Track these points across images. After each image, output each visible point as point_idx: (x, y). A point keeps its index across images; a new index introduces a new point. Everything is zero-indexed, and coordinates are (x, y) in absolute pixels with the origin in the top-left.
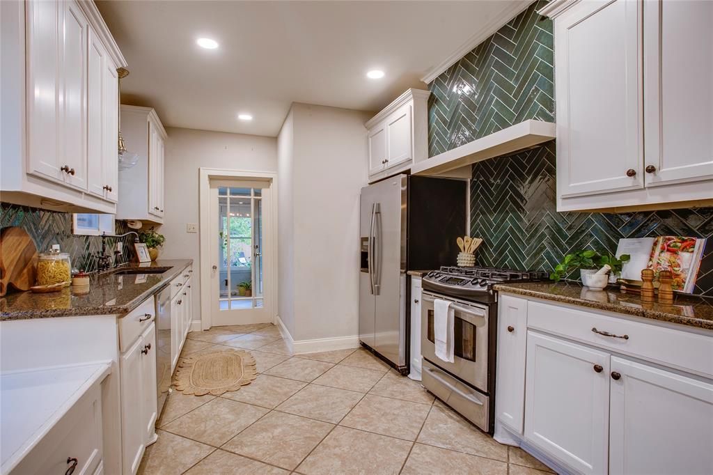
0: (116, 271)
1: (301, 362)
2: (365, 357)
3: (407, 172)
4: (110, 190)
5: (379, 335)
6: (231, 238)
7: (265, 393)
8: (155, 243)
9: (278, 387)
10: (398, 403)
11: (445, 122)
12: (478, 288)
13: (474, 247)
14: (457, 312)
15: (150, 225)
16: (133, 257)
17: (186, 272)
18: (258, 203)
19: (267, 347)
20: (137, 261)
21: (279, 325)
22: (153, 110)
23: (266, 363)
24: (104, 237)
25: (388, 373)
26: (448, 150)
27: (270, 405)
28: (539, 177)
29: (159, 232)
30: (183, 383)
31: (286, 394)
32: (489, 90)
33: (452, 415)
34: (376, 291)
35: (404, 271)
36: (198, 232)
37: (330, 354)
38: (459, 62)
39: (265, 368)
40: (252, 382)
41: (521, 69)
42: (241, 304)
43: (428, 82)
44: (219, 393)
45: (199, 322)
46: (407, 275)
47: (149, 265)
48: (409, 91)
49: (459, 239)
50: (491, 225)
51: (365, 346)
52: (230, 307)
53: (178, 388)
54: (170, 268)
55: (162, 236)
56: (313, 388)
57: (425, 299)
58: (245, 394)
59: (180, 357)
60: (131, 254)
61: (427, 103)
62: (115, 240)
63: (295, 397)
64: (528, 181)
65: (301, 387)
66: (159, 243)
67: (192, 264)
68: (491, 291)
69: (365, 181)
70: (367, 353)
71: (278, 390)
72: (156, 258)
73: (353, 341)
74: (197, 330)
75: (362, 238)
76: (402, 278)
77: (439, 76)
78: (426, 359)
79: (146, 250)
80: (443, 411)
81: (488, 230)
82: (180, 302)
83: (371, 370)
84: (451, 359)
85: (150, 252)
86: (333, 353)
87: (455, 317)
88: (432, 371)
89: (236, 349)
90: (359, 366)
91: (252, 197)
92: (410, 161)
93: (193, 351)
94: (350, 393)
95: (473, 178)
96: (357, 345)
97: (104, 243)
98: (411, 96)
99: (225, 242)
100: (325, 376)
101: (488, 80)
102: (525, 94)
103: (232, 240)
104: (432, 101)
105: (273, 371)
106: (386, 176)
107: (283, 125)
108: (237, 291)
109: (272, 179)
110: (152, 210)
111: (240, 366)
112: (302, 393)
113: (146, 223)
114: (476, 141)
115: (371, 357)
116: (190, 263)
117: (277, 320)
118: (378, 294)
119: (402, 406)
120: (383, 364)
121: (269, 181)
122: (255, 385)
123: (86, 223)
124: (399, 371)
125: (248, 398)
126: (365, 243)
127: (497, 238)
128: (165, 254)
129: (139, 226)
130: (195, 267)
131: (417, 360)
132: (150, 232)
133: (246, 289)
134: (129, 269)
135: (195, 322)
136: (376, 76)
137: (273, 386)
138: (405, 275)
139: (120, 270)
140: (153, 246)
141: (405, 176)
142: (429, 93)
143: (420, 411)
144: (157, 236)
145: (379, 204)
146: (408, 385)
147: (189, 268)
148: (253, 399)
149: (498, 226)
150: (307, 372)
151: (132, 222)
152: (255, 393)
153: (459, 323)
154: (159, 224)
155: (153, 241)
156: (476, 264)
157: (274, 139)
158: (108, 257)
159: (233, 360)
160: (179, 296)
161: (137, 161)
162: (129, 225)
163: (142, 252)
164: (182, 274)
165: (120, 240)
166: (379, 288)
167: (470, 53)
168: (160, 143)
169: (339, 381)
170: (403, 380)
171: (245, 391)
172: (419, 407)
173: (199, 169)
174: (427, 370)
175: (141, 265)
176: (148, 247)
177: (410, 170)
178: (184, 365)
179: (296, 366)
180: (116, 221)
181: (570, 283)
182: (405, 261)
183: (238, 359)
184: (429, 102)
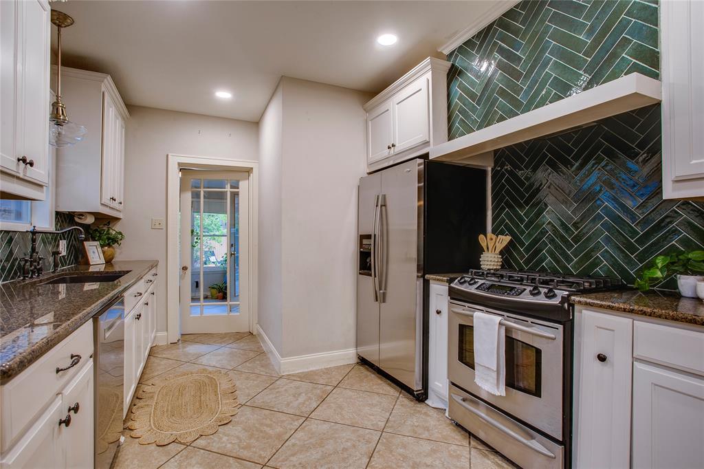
0: (53, 277)
1: (292, 385)
2: (367, 376)
3: (425, 156)
4: (31, 164)
5: (384, 346)
6: (204, 236)
7: (251, 436)
8: (111, 241)
9: (268, 426)
10: (426, 447)
11: (472, 96)
12: (541, 300)
13: (500, 247)
14: (508, 330)
15: (104, 220)
16: (82, 258)
17: (149, 277)
18: (235, 196)
19: (247, 364)
20: (87, 263)
21: (259, 335)
22: (109, 78)
23: (247, 388)
24: (34, 233)
25: (400, 399)
26: (478, 129)
27: (260, 456)
28: (592, 162)
29: (117, 228)
30: (141, 425)
31: (279, 436)
32: (543, 51)
33: (500, 462)
34: (381, 297)
35: (420, 274)
36: (165, 229)
37: (324, 373)
38: (495, 22)
39: (249, 395)
40: (234, 419)
41: (597, 18)
42: (214, 311)
43: (446, 52)
44: (190, 439)
45: (165, 333)
46: (424, 280)
47: (102, 268)
48: (428, 60)
49: (481, 237)
50: (522, 221)
51: (363, 362)
52: (202, 313)
53: (134, 434)
54: (128, 272)
55: (120, 233)
56: (313, 426)
57: (452, 309)
58: (225, 439)
59: (140, 382)
60: (78, 255)
61: (446, 77)
62: (55, 238)
63: (292, 441)
64: (575, 167)
65: (297, 424)
66: (117, 242)
67: (156, 266)
68: (566, 305)
69: (363, 169)
70: (367, 369)
71: (268, 430)
72: (113, 258)
73: (349, 355)
74: (162, 343)
75: (361, 236)
76: (418, 283)
77: (463, 44)
78: (453, 384)
79: (100, 249)
80: (486, 456)
81: (517, 226)
82: (139, 317)
83: (378, 394)
84: (501, 391)
85: (104, 253)
86: (327, 371)
87: (506, 336)
88: (464, 400)
89: (210, 369)
90: (363, 389)
91: (228, 189)
92: (427, 143)
93: (156, 374)
94: (361, 431)
95: (495, 166)
96: (354, 360)
97: (34, 241)
98: (430, 67)
99: (196, 240)
100: (324, 406)
101: (541, 39)
102: (605, 50)
103: (204, 238)
104: (454, 73)
105: (259, 400)
106: (391, 163)
107: (266, 107)
108: (209, 294)
109: (252, 168)
110: (106, 200)
111: (216, 395)
112: (299, 434)
113: (99, 217)
114: (521, 116)
115: (373, 376)
116: (154, 265)
117: (256, 329)
118: (384, 301)
119: (434, 451)
120: (390, 385)
121: (249, 171)
122: (238, 423)
123: (13, 215)
124: (413, 395)
125: (229, 445)
126: (365, 242)
127: (530, 235)
128: (123, 255)
129: (90, 220)
130: (160, 270)
131: (439, 383)
132: (105, 228)
133: (220, 292)
134: (73, 274)
135: (159, 334)
136: (388, 41)
137: (262, 424)
138: (422, 280)
139: (59, 276)
140: (109, 245)
141: (422, 161)
142: (449, 64)
143: (458, 457)
144: (114, 233)
145: (385, 195)
146: (429, 416)
147: (153, 271)
148: (236, 447)
149: (531, 222)
150: (301, 400)
151: (81, 215)
152: (238, 437)
153: (511, 344)
154: (118, 219)
155: (109, 239)
156: (503, 266)
157: (255, 124)
158: (40, 259)
159: (206, 384)
160: (139, 308)
161: (83, 136)
162: (77, 220)
163: (94, 252)
164: (143, 280)
165: (63, 236)
166: (384, 294)
167: (511, 10)
168: (119, 122)
169: (343, 412)
170: (420, 407)
171: (225, 434)
172: (454, 451)
173: (167, 156)
174: (459, 399)
175: (91, 269)
176: (102, 246)
177: (428, 153)
178: (144, 394)
179: (286, 390)
180: (57, 213)
181: (664, 293)
182: (422, 263)
183: (213, 384)
184: (448, 74)
